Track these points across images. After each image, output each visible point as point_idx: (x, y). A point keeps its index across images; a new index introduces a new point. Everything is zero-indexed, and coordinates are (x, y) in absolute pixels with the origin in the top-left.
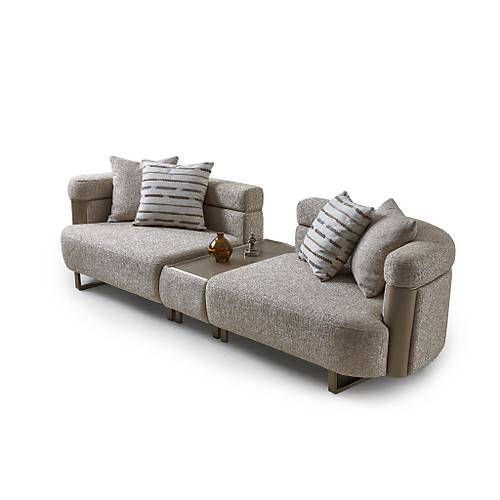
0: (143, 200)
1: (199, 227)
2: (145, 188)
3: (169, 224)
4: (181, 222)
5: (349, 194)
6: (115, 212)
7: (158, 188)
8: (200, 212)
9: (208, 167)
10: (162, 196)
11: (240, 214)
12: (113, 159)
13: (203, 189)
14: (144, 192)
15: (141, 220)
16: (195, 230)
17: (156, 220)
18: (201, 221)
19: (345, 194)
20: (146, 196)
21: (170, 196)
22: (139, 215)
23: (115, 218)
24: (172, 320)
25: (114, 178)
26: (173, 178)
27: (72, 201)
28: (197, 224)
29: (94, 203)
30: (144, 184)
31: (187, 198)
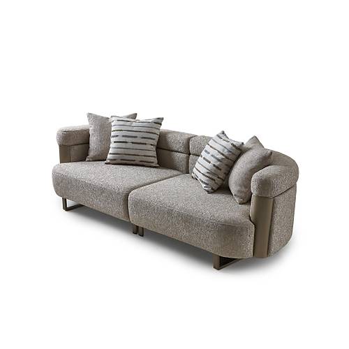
0: (112, 145)
1: (154, 165)
2: (113, 137)
3: (132, 162)
4: (141, 161)
6: (91, 154)
7: (123, 136)
8: (154, 154)
9: (159, 121)
10: (126, 142)
11: (184, 156)
12: (90, 115)
13: (156, 137)
14: (113, 140)
15: (111, 160)
16: (151, 167)
17: (122, 160)
18: (155, 160)
20: (115, 142)
21: (133, 143)
22: (109, 156)
23: (92, 158)
24: (136, 234)
25: (91, 129)
26: (135, 129)
27: (60, 146)
28: (153, 163)
29: (76, 147)
30: (113, 134)
31: (145, 144)
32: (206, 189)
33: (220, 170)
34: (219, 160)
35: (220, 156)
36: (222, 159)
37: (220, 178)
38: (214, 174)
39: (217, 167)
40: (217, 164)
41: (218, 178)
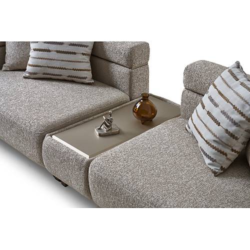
0: (32, 54)
1: (87, 81)
2: (33, 43)
4: (69, 76)
5: (241, 64)
6: (8, 62)
7: (46, 43)
10: (49, 51)
13: (90, 44)
15: (30, 73)
16: (83, 83)
17: (44, 74)
19: (238, 66)
20: (35, 50)
23: (8, 67)
31: (75, 53)
32: (212, 168)
33: (237, 139)
34: (235, 123)
35: (237, 117)
36: (241, 122)
37: (235, 151)
38: (226, 145)
39: (232, 135)
40: (232, 129)
41: (233, 150)
